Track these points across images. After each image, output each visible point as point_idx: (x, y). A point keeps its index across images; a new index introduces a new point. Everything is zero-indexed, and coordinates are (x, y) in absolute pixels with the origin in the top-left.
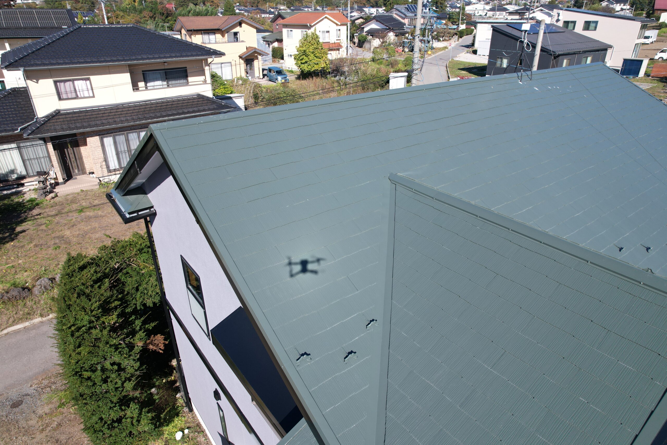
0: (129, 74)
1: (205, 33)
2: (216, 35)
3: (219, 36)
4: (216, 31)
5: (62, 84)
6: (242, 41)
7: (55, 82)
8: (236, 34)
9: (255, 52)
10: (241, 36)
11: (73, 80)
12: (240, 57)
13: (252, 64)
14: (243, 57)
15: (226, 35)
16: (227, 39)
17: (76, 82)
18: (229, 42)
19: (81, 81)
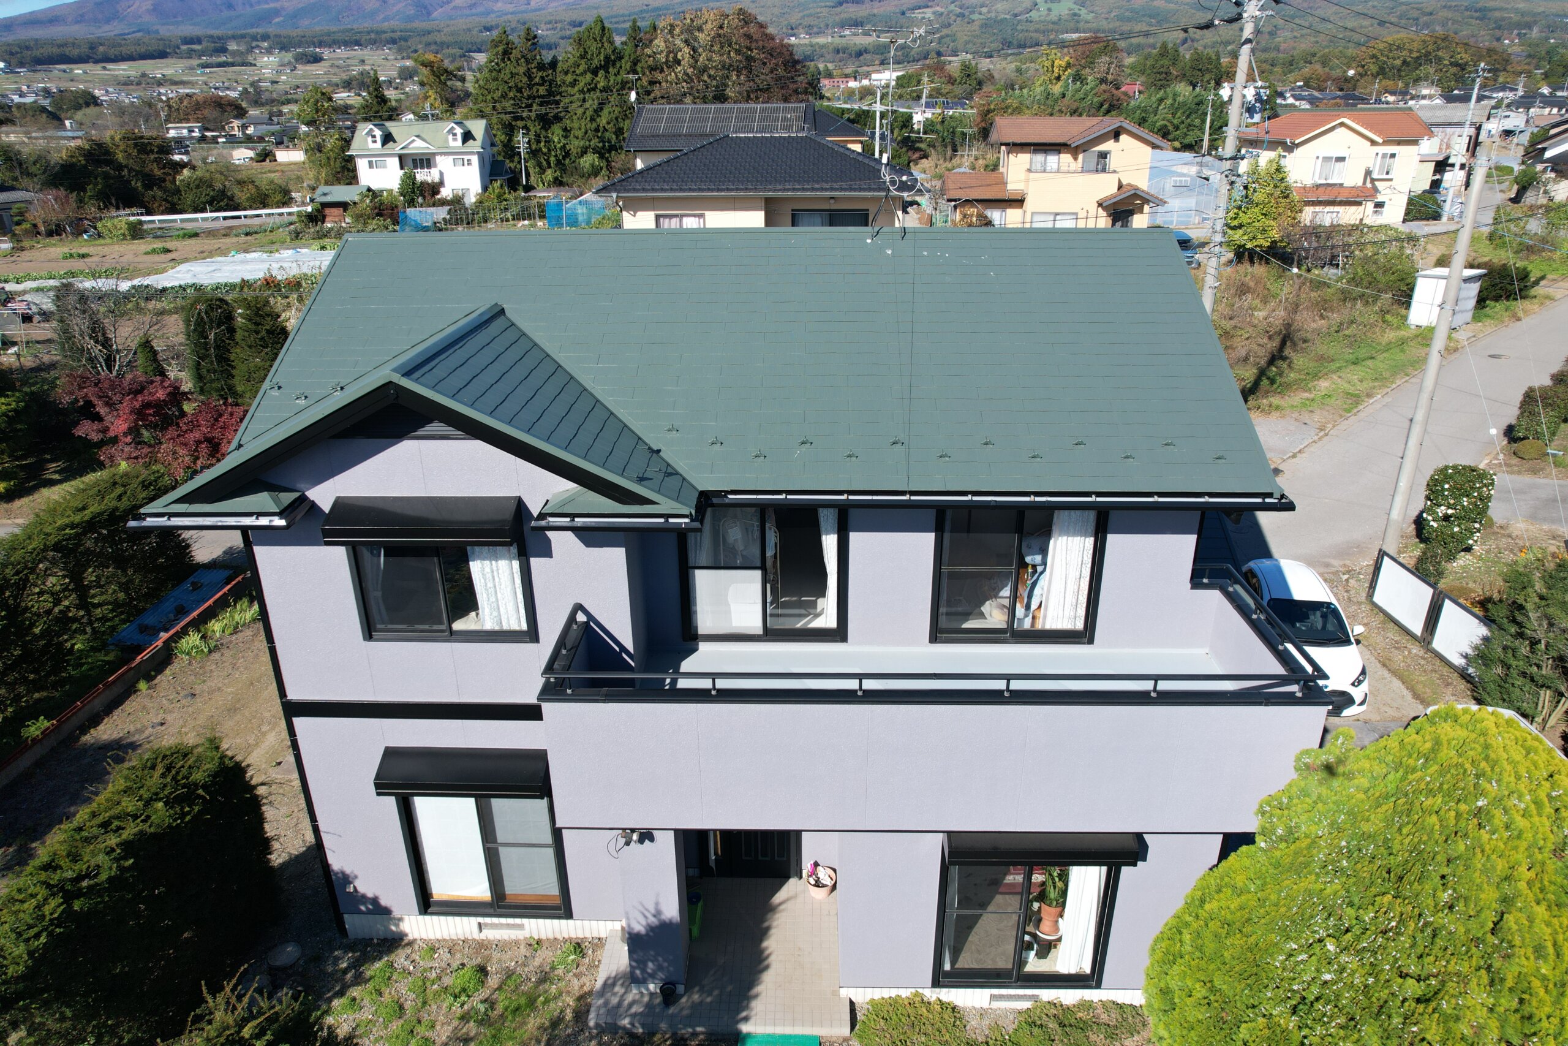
0: (763, 213)
1: (1035, 151)
2: (1062, 155)
3: (1066, 158)
4: (1062, 148)
5: (667, 220)
6: (1115, 172)
7: (658, 217)
8: (1103, 155)
9: (1135, 196)
10: (1113, 162)
11: (681, 216)
12: (1100, 205)
13: (1127, 222)
14: (1105, 204)
15: (1081, 157)
16: (1080, 165)
17: (685, 219)
18: (1084, 171)
19: (692, 219)
